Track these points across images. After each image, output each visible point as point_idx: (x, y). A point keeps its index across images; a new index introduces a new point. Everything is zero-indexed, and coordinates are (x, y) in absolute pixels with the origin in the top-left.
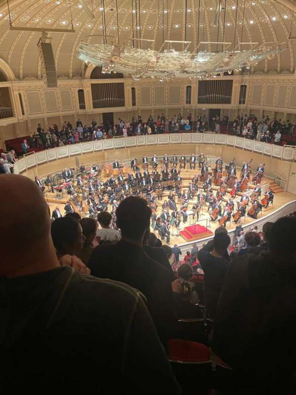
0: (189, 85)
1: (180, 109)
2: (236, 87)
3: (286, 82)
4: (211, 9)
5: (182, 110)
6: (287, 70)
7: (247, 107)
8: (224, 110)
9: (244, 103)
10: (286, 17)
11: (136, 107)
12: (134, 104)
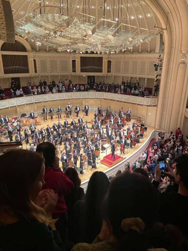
0: (74, 60)
1: (69, 76)
2: (105, 61)
3: (137, 59)
4: (93, 7)
5: (70, 76)
6: (137, 51)
7: (112, 75)
8: (97, 76)
9: (110, 72)
10: (140, 17)
11: (37, 74)
12: (36, 72)
